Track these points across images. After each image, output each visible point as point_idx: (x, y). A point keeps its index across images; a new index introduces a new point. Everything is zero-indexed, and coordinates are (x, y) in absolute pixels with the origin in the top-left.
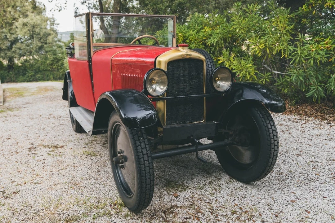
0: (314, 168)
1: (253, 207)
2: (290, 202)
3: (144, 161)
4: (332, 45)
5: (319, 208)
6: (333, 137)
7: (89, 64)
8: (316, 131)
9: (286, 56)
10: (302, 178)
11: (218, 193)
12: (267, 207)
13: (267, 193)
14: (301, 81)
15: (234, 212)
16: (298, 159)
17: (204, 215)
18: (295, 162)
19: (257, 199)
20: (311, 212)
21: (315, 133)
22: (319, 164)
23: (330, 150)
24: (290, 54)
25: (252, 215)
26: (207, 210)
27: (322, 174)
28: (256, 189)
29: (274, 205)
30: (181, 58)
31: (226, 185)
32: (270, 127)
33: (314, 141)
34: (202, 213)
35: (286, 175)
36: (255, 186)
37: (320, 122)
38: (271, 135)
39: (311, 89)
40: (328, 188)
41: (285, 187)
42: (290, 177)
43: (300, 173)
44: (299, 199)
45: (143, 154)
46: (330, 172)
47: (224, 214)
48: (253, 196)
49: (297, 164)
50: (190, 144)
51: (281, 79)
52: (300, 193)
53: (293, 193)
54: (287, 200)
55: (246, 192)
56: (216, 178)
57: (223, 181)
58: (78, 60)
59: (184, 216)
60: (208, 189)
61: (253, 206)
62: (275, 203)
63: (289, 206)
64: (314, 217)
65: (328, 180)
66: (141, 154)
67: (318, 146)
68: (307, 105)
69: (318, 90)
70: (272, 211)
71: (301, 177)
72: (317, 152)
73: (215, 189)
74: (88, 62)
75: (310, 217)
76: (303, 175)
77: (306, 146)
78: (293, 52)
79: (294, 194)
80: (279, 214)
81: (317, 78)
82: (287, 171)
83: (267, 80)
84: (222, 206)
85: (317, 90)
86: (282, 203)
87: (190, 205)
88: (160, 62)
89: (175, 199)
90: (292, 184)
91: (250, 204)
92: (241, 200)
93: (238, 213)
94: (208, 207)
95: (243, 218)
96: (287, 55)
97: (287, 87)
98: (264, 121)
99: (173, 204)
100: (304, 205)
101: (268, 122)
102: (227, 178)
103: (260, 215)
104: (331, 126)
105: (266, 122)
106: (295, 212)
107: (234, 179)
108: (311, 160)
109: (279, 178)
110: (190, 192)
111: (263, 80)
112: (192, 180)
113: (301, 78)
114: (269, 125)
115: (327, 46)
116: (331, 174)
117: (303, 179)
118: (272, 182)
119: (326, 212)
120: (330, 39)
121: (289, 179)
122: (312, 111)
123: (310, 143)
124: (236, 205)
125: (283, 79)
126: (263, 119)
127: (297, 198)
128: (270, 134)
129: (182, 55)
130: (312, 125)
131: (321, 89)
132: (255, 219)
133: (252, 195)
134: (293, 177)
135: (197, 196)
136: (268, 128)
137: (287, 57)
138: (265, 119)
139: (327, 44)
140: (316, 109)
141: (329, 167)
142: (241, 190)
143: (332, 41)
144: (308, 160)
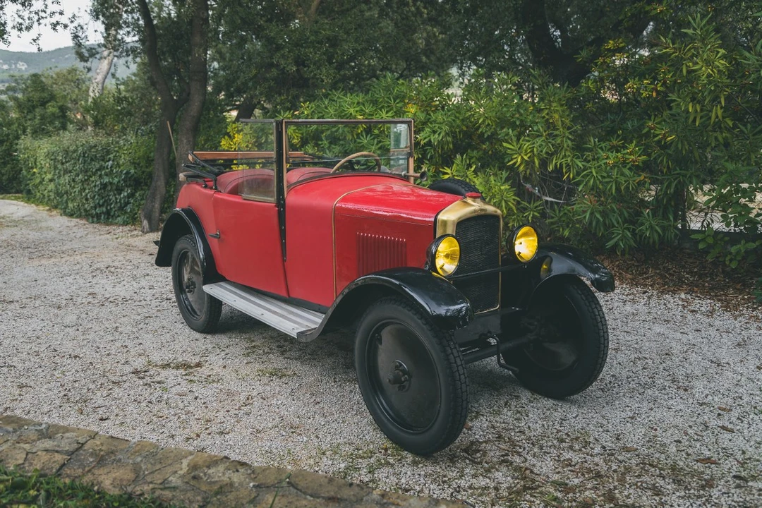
0: (644, 368)
1: (583, 431)
2: (629, 419)
3: (460, 375)
4: (639, 156)
5: (666, 423)
6: (656, 316)
7: (279, 211)
8: (629, 308)
9: (571, 176)
10: (633, 385)
11: (526, 418)
12: (600, 429)
13: (593, 411)
14: (598, 221)
15: (562, 441)
16: (618, 356)
17: (524, 449)
18: (615, 362)
19: (584, 421)
20: (658, 429)
21: (628, 310)
22: (650, 362)
23: (657, 338)
24: (578, 174)
25: (586, 442)
26: (524, 441)
27: (657, 376)
28: (577, 406)
29: (609, 425)
30: (473, 215)
31: (532, 404)
32: (597, 314)
33: (630, 324)
34: (520, 447)
35: (610, 382)
36: (573, 402)
37: (630, 290)
38: (600, 324)
39: (613, 233)
40: (670, 396)
41: (614, 399)
42: (616, 385)
43: (628, 378)
44: (638, 414)
45: (458, 366)
46: (667, 373)
47: (550, 444)
48: (577, 416)
49: (620, 363)
50: (477, 349)
51: (557, 212)
52: (637, 405)
53: (628, 406)
54: (623, 416)
55: (564, 411)
56: (511, 395)
57: (524, 400)
58: (245, 199)
59: (498, 454)
60: (509, 414)
61: (582, 429)
62: (609, 423)
63: (628, 424)
64: (664, 434)
65: (667, 384)
66: (455, 365)
67: (640, 333)
68: (603, 257)
69: (624, 238)
70: (609, 433)
71: (632, 383)
72: (640, 342)
73: (519, 412)
74: (275, 206)
75: (659, 435)
76: (633, 380)
77: (622, 334)
78: (584, 170)
79: (630, 408)
80: (619, 436)
81: (621, 215)
82: (609, 376)
83: (536, 214)
84: (540, 434)
85: (623, 235)
86: (618, 421)
87: (497, 438)
88: (445, 223)
89: (470, 432)
90: (622, 394)
91: (577, 428)
92: (561, 423)
93: (567, 441)
94: (523, 437)
95: (577, 446)
96: (573, 174)
97: (568, 226)
98: (588, 304)
99: (471, 439)
100: (646, 422)
101: (594, 306)
102: (528, 394)
103: (597, 440)
104: (649, 298)
105: (591, 306)
106: (638, 431)
107: (540, 394)
108: (636, 355)
109: (602, 387)
110: (487, 420)
111: (529, 214)
112: (478, 402)
113: (598, 216)
114: (596, 310)
115: (632, 157)
116: (670, 375)
117: (635, 386)
118: (594, 393)
119: (676, 426)
120: (636, 146)
121: (615, 387)
122: (613, 269)
123: (626, 329)
124: (558, 431)
125: (560, 211)
126: (586, 302)
127: (635, 413)
128: (597, 323)
129: (475, 211)
130: (620, 297)
131: (629, 234)
132: (591, 445)
133: (574, 415)
134: (620, 383)
135: (498, 425)
136: (595, 315)
137: (574, 178)
138: (589, 302)
139: (631, 154)
140: (618, 266)
141: (664, 365)
142: (556, 410)
143: (639, 150)
144: (633, 357)
